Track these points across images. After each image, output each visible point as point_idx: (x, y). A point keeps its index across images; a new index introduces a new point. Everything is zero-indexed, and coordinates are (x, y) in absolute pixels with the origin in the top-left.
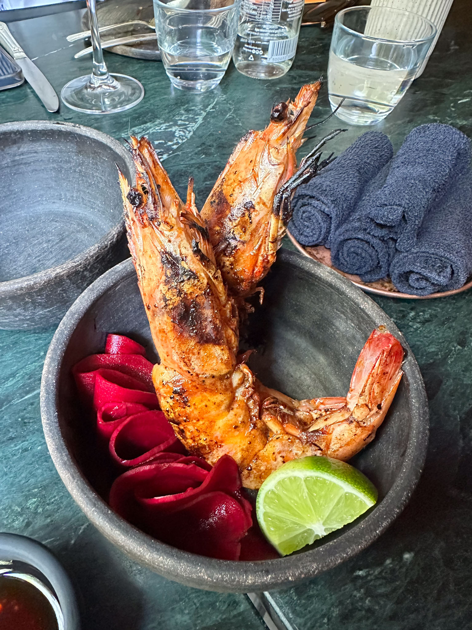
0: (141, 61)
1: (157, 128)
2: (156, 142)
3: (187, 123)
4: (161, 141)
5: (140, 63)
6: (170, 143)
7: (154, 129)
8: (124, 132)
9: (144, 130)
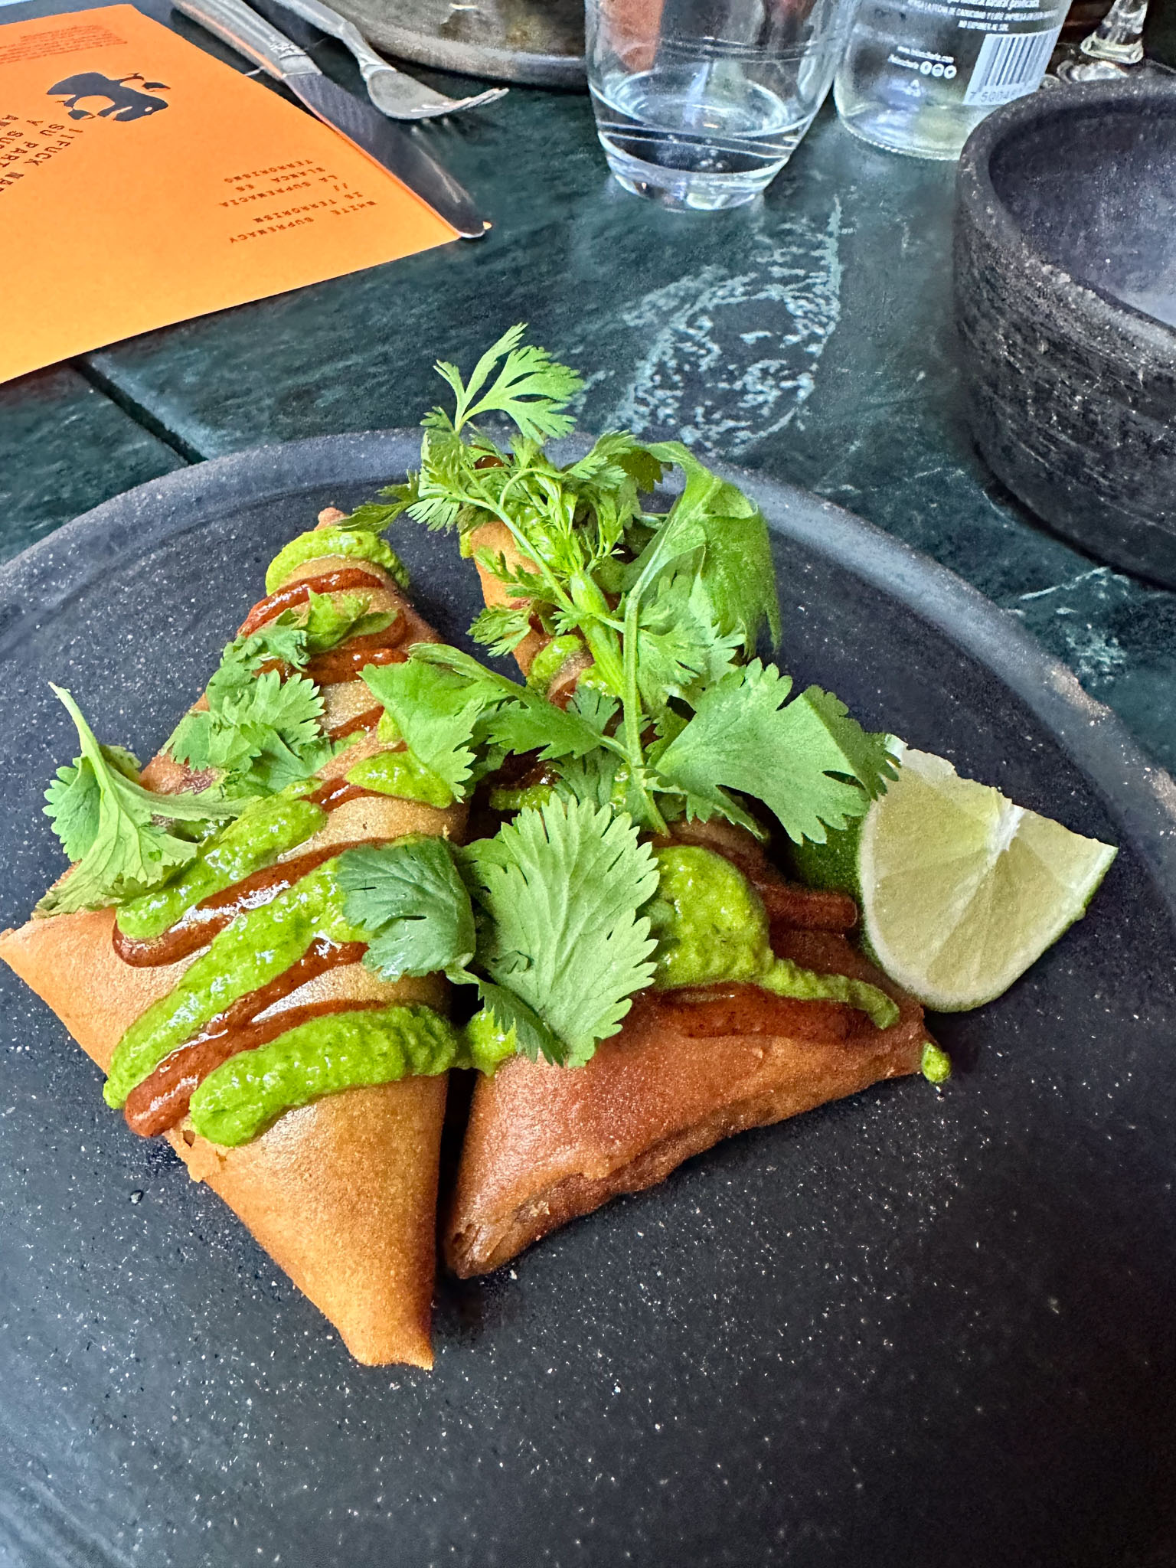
0: (537, 94)
1: (720, 293)
2: (750, 338)
3: (801, 272)
4: (761, 334)
5: (538, 99)
6: (792, 339)
7: (714, 294)
8: (630, 310)
9: (683, 300)
